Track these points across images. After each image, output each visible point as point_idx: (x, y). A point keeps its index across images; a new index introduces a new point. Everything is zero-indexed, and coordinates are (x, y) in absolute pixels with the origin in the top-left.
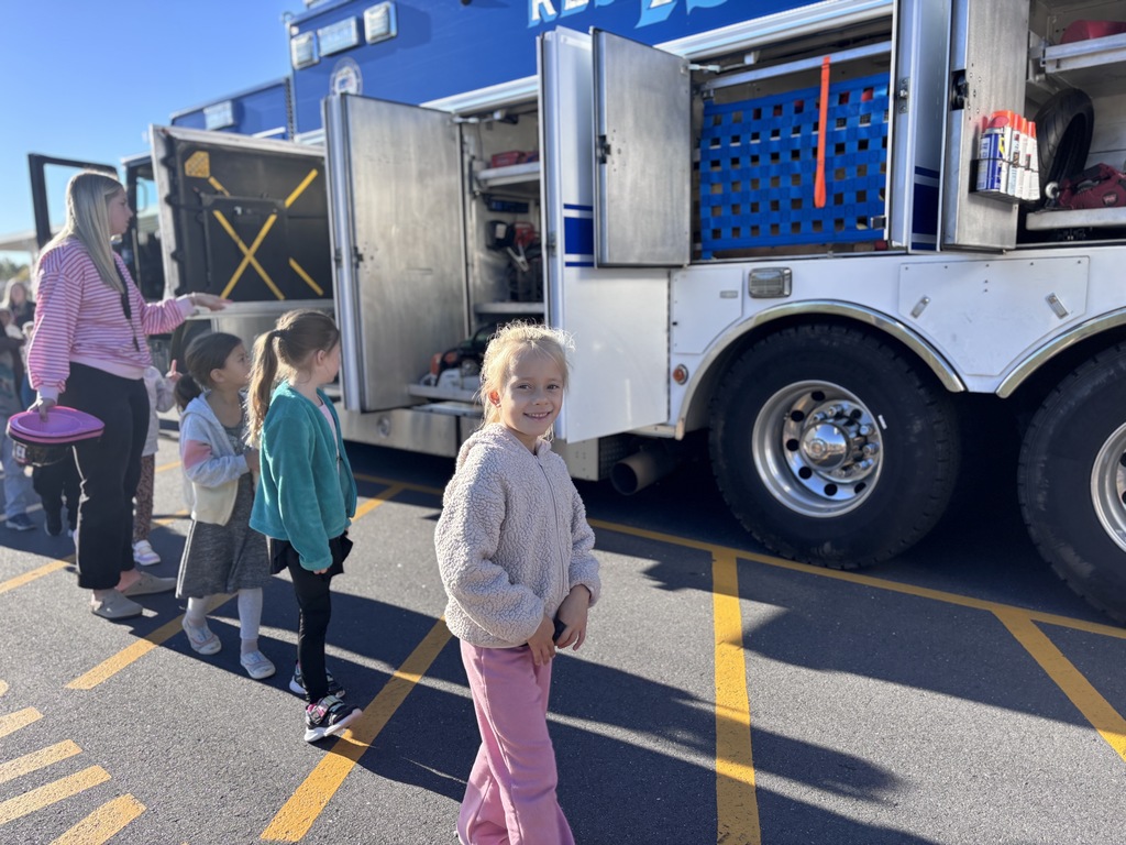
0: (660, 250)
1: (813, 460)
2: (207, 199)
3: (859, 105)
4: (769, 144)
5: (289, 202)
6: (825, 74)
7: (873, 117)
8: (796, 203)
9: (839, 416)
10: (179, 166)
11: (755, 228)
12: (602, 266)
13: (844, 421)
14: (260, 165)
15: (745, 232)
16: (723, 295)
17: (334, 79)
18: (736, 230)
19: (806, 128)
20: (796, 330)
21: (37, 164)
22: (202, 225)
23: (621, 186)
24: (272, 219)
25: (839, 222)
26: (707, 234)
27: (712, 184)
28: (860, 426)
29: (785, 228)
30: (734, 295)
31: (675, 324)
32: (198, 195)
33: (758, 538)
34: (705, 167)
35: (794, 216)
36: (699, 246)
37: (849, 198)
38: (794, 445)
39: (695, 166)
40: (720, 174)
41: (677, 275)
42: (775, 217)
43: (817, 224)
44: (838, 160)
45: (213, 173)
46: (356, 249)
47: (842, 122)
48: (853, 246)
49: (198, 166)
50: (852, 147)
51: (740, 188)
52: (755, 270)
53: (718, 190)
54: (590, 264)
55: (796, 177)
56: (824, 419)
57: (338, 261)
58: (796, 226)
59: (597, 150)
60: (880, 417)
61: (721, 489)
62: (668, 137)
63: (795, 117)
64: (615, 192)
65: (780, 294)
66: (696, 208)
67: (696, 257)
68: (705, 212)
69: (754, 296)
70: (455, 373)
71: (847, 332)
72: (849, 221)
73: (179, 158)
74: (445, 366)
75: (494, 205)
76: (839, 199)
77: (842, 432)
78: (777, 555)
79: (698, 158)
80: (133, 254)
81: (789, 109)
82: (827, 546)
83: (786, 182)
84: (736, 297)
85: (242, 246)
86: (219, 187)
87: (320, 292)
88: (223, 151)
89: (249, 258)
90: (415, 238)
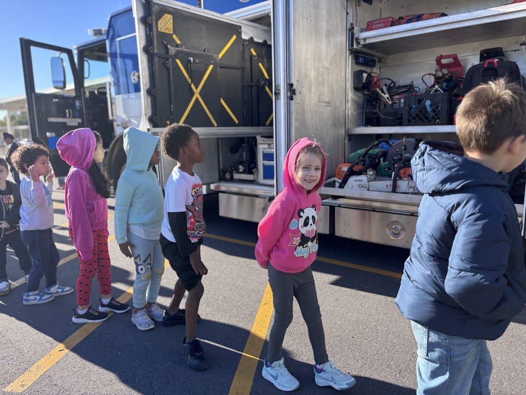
2: (172, 50)
5: (221, 55)
10: (154, 24)
21: (26, 45)
22: (168, 69)
24: (211, 67)
32: (166, 47)
45: (175, 31)
46: (292, 85)
49: (166, 24)
70: (363, 178)
73: (154, 17)
74: (351, 173)
75: (361, 60)
80: (82, 103)
85: (193, 86)
86: (178, 42)
87: (237, 121)
88: (182, 15)
89: (197, 95)
90: (323, 79)
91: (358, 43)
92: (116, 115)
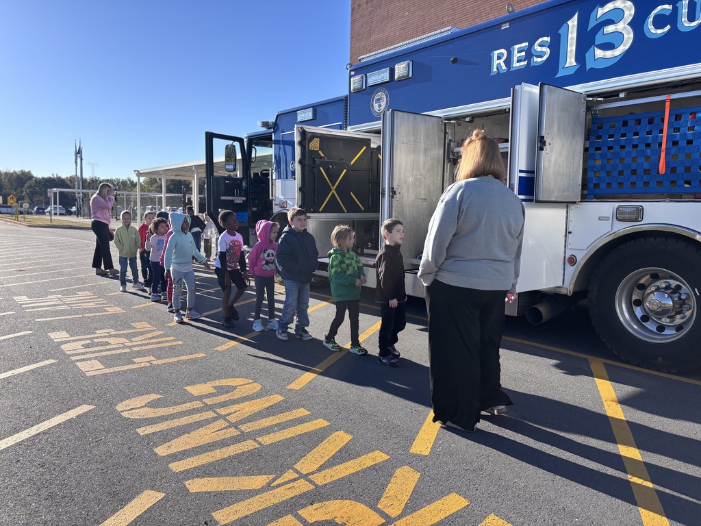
0: (566, 193)
1: (652, 311)
2: (318, 161)
3: (687, 121)
4: (631, 139)
5: (352, 162)
6: (668, 104)
7: (696, 128)
8: (647, 172)
9: (668, 287)
10: (307, 145)
11: (621, 184)
12: (538, 202)
13: (670, 291)
14: (341, 143)
15: (615, 185)
16: (600, 219)
17: (374, 98)
18: (609, 185)
19: (655, 132)
20: (645, 240)
21: (210, 137)
22: (314, 174)
23: (550, 161)
24: (345, 171)
25: (674, 182)
26: (591, 186)
27: (595, 160)
28: (681, 294)
29: (640, 184)
30: (607, 219)
31: (570, 233)
32: (314, 159)
33: (616, 353)
34: (592, 150)
35: (645, 178)
36: (586, 192)
37: (680, 170)
38: (639, 303)
39: (586, 150)
40: (601, 154)
41: (573, 207)
42: (634, 178)
43: (659, 183)
44: (674, 150)
45: (321, 148)
46: (393, 188)
47: (677, 130)
48: (681, 196)
49: (315, 145)
50: (683, 143)
51: (612, 162)
52: (620, 206)
53: (599, 163)
54: (532, 200)
55: (647, 158)
56: (658, 289)
57: (383, 194)
58: (646, 184)
59: (539, 143)
60: (696, 289)
61: (594, 325)
62: (574, 136)
63: (648, 126)
64: (546, 164)
65: (636, 220)
66: (585, 171)
67: (585, 198)
68: (590, 174)
69: (619, 220)
71: (677, 242)
72: (680, 182)
73: (307, 141)
76: (674, 170)
77: (670, 296)
78: (628, 363)
79: (588, 146)
80: (248, 183)
81: (645, 122)
82: (660, 359)
83: (641, 160)
84: (609, 220)
85: (331, 185)
86: (322, 155)
87: (363, 209)
88: (326, 137)
89: (333, 191)
90: (420, 183)
91: (453, 155)
92: (275, 196)
